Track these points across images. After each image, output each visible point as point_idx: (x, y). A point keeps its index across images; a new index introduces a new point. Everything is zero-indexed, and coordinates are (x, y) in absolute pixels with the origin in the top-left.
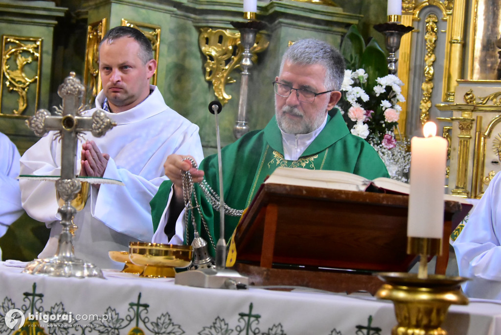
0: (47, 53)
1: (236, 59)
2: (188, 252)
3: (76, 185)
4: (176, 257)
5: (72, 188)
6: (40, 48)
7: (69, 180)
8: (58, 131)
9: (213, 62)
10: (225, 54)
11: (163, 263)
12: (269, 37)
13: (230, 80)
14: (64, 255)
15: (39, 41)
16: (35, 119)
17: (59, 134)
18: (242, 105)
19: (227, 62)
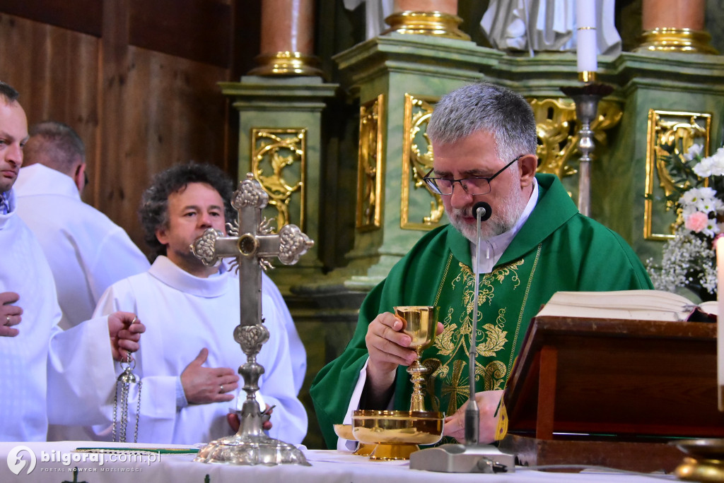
0: (314, 148)
1: (574, 140)
2: (436, 421)
3: (261, 334)
4: (418, 430)
5: (256, 337)
6: (303, 143)
7: (252, 327)
8: (235, 258)
9: (541, 146)
10: (559, 134)
11: (400, 439)
12: (622, 106)
13: (568, 170)
14: (249, 433)
15: (301, 133)
16: (202, 242)
17: (235, 262)
18: (582, 204)
19: (563, 145)
